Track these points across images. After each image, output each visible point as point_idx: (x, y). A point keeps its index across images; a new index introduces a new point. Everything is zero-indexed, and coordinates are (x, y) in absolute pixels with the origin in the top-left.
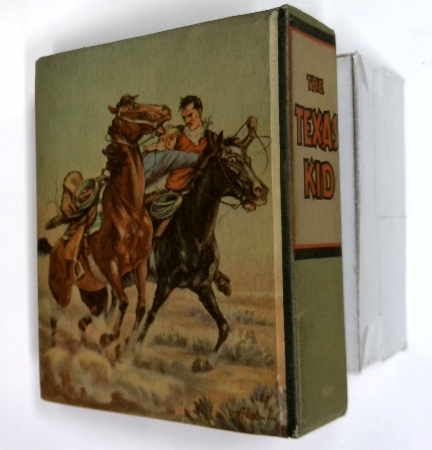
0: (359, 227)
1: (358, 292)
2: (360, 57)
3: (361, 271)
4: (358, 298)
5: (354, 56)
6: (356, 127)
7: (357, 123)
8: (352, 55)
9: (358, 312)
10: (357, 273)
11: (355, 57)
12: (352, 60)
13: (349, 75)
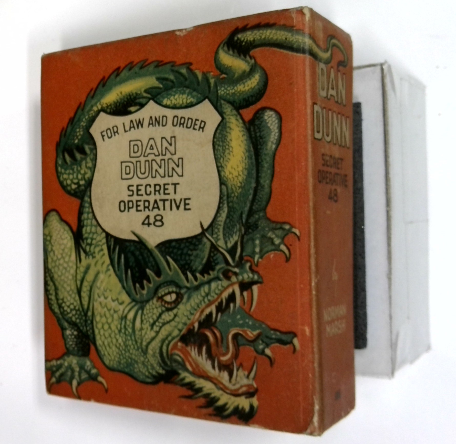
0: (391, 234)
1: (390, 297)
2: (389, 67)
3: (393, 277)
4: (390, 303)
5: (384, 65)
6: (387, 136)
7: (388, 131)
8: (382, 65)
9: (391, 317)
10: (389, 278)
11: (385, 67)
12: (382, 70)
13: (379, 84)
